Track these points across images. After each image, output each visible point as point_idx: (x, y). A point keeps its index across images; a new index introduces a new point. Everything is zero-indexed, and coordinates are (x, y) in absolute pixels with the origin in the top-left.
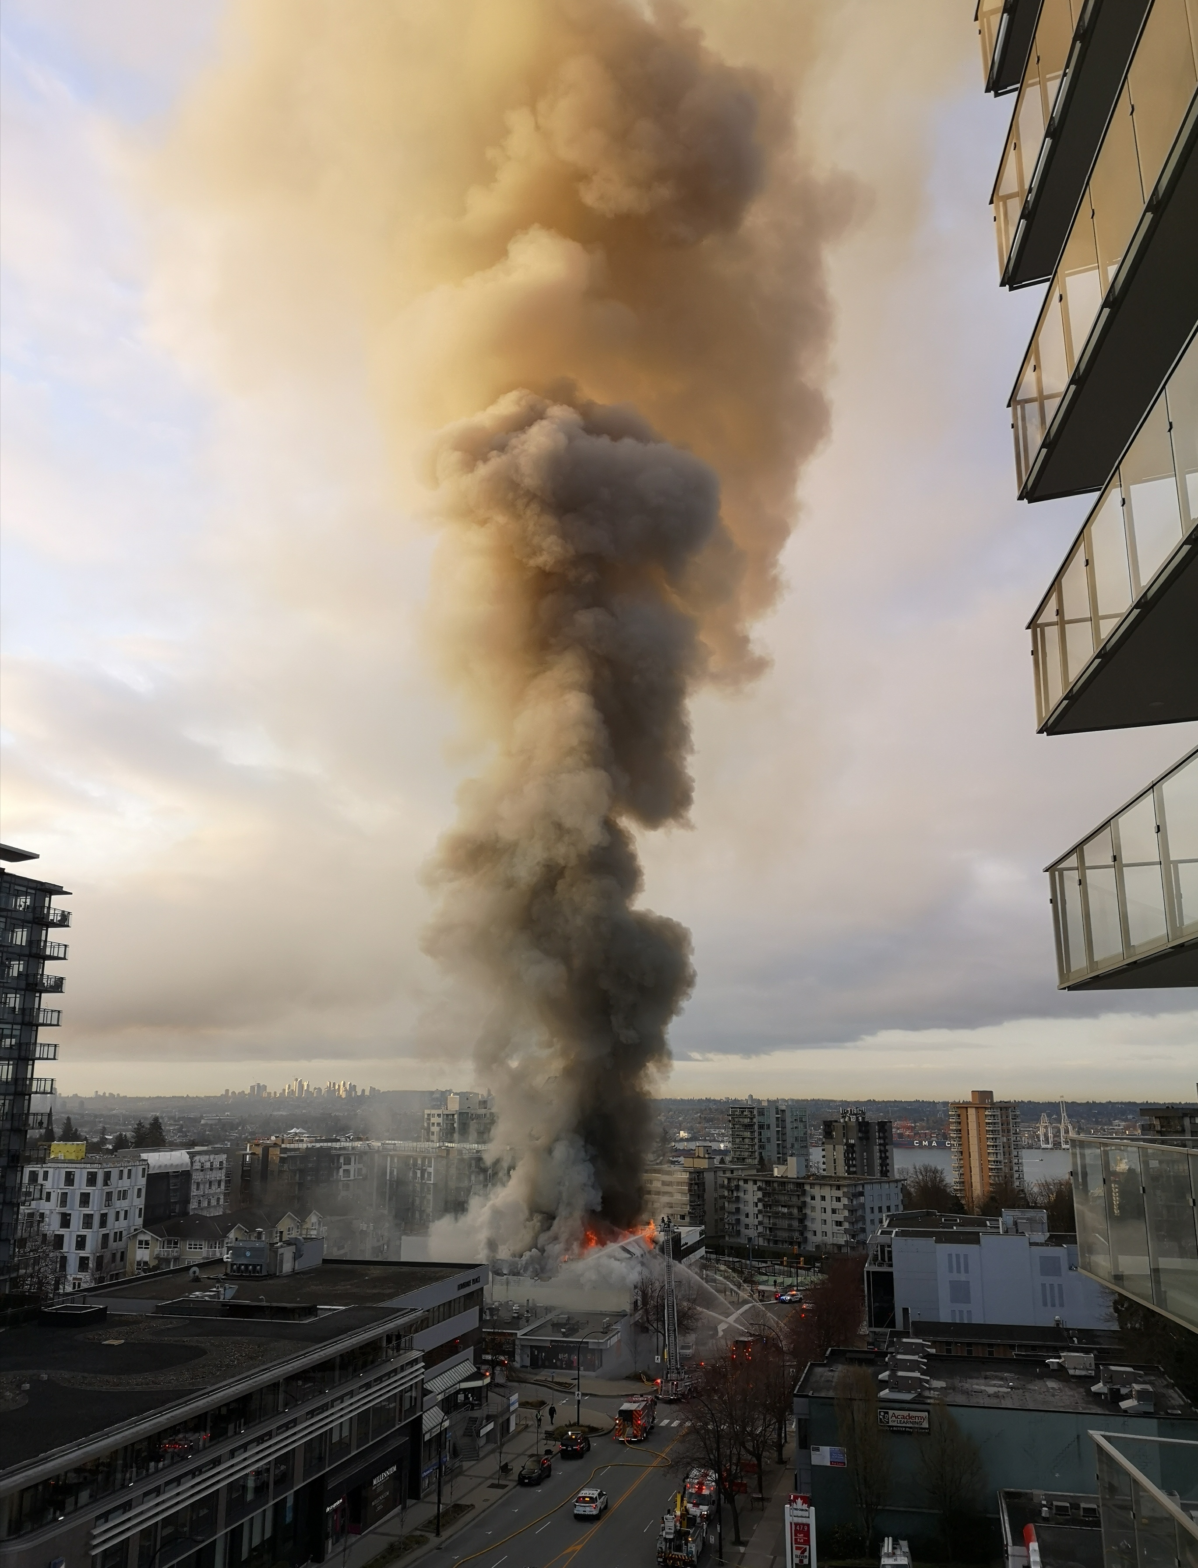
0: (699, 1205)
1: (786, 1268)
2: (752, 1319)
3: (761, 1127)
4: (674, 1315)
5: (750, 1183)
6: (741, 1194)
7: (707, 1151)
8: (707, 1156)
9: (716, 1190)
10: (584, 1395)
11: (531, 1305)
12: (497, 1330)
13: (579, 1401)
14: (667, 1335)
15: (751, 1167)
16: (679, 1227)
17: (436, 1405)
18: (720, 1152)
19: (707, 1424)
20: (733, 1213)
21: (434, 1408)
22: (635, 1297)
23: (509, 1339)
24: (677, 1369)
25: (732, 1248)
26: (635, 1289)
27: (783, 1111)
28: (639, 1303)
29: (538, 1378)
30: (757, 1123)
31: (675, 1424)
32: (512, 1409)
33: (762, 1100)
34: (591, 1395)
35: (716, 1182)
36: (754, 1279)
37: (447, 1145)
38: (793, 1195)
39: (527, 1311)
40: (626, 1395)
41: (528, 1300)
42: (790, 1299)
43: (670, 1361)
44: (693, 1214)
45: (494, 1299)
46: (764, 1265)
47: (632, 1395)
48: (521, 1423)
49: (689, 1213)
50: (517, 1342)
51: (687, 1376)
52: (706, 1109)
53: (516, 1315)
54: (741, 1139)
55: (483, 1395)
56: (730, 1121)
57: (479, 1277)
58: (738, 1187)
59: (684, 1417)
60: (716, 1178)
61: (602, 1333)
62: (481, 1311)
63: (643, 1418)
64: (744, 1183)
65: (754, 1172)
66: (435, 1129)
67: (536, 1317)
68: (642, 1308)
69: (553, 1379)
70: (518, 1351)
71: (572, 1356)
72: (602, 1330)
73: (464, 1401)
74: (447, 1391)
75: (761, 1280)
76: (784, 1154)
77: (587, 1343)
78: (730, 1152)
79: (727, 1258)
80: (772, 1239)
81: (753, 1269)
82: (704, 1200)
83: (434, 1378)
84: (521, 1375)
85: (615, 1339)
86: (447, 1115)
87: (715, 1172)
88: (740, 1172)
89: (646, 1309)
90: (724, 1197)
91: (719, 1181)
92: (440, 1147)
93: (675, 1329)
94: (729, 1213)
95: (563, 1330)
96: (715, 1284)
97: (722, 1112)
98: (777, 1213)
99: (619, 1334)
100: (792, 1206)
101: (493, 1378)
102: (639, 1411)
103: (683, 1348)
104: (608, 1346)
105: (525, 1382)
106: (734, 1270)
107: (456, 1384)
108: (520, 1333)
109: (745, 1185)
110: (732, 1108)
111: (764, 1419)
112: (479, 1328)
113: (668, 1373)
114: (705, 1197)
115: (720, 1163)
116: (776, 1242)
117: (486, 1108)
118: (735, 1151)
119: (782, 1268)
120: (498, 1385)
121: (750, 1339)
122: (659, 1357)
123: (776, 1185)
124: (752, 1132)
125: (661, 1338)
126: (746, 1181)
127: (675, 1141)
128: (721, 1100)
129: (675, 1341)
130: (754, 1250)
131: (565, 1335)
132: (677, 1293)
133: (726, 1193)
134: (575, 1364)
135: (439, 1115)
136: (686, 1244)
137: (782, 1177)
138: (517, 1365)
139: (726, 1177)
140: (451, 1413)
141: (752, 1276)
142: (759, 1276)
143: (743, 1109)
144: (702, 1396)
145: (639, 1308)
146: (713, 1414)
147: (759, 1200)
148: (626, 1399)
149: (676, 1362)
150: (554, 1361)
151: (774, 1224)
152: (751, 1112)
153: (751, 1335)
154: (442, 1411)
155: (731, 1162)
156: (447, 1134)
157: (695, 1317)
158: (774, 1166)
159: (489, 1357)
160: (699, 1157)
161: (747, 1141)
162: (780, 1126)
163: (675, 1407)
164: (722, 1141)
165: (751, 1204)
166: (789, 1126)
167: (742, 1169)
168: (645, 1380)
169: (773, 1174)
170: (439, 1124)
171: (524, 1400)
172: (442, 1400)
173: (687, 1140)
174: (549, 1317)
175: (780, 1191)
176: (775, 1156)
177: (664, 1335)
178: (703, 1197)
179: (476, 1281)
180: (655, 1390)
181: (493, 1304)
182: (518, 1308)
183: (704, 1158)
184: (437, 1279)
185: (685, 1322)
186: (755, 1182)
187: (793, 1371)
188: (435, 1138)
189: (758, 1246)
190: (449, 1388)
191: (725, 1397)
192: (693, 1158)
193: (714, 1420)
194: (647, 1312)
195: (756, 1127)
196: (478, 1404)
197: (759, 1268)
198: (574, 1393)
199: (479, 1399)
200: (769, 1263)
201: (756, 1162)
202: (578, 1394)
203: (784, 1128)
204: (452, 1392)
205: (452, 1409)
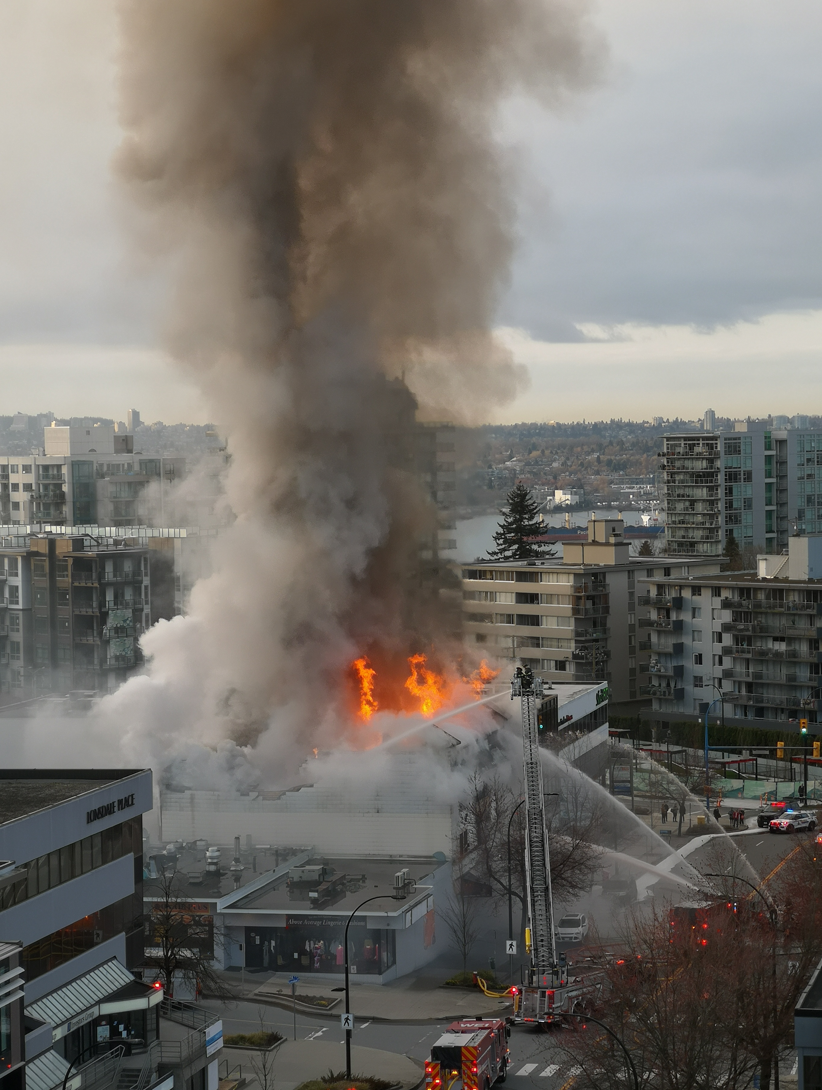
0: (596, 640)
1: (781, 764)
2: (710, 865)
3: (732, 476)
4: (544, 860)
5: (706, 594)
6: (686, 617)
7: (614, 530)
8: (612, 540)
9: (631, 607)
10: (359, 1020)
11: (243, 846)
12: (174, 899)
13: (349, 1033)
14: (529, 899)
15: (709, 560)
16: (553, 686)
17: (52, 1048)
18: (640, 532)
19: (614, 1070)
20: (667, 655)
21: (48, 1054)
22: (462, 826)
23: (201, 916)
24: (552, 966)
25: (665, 725)
26: (460, 811)
27: (782, 443)
28: (471, 838)
29: (263, 989)
30: (723, 470)
31: (550, 1071)
32: (211, 1050)
33: (735, 421)
34: (375, 1020)
35: (631, 594)
36: (713, 786)
37: (48, 528)
38: (800, 615)
39: (237, 860)
40: (447, 1019)
41: (237, 838)
42: (790, 826)
43: (536, 950)
44: (582, 658)
45: (165, 838)
46: (735, 757)
47: (460, 1018)
48: (230, 1077)
49: (575, 656)
50: (217, 922)
51: (572, 979)
52: (611, 443)
53: (212, 868)
54: (687, 504)
55: (149, 1027)
56: (663, 467)
57: (132, 795)
58: (679, 603)
59: (565, 1058)
60: (631, 585)
61: (393, 897)
62: (139, 864)
63: (481, 1063)
64: (693, 594)
65: (714, 571)
66: (21, 497)
67: (255, 871)
68: (476, 848)
69: (294, 992)
70: (219, 939)
71: (332, 945)
72: (394, 893)
73: (111, 1037)
74: (74, 1021)
75: (728, 787)
76: (783, 532)
77: (364, 918)
78: (663, 531)
79: (655, 746)
80: (750, 706)
81: (709, 765)
82: (605, 631)
83: (46, 996)
84: (227, 986)
85: (421, 911)
86: (46, 468)
87: (630, 573)
88: (684, 573)
89: (486, 848)
90: (650, 623)
91: (639, 592)
92: (32, 534)
93: (547, 888)
94: (659, 654)
95: (314, 895)
96: (630, 798)
97: (647, 449)
98: (763, 653)
99: (431, 899)
100: (798, 639)
101: (168, 994)
102: (475, 1048)
103: (564, 923)
104: (408, 924)
105: (235, 998)
106: (671, 768)
107: (92, 1006)
108: (221, 904)
109: (696, 598)
110: (668, 439)
111: (734, 1059)
112: (137, 898)
113: (533, 973)
114: (609, 623)
115: (641, 554)
116: (760, 712)
117: (130, 451)
118: (673, 530)
119: (773, 763)
120: (179, 1007)
121: (704, 904)
122: (514, 943)
123: (761, 596)
124: (711, 489)
125: (517, 904)
126: (696, 590)
127: (545, 511)
128: (644, 422)
129: (547, 910)
130: (711, 729)
131: (316, 904)
132: (550, 815)
133: (654, 616)
134: (340, 960)
135: (27, 469)
136: (569, 718)
137: (776, 579)
138: (218, 966)
139: (654, 583)
140: (84, 1062)
141: (709, 779)
142: (723, 779)
143: (692, 441)
144: (604, 1016)
145: (471, 848)
146: (626, 1051)
147: (727, 628)
148: (449, 1026)
149: (551, 953)
150: (296, 956)
151: (758, 676)
152: (711, 447)
153: (707, 897)
154: (66, 1057)
155: (665, 551)
156: (47, 506)
157: (589, 863)
158: (759, 557)
159: (158, 953)
160: (595, 543)
161: (700, 507)
162: (774, 474)
163: (546, 1040)
164: (646, 510)
165: (707, 636)
166: (793, 471)
167: (689, 566)
168: (485, 989)
169: (756, 574)
170: (28, 487)
171: (235, 1033)
172: (65, 1038)
173: (569, 509)
174: (283, 869)
175: (770, 607)
176: (760, 537)
177: (524, 901)
178: (604, 624)
179: (126, 803)
180: (507, 1008)
181: (164, 848)
182: (217, 854)
183: (607, 544)
184: (40, 802)
185: (568, 874)
186: (717, 591)
187: (794, 966)
188: (21, 514)
189: (723, 719)
190: (78, 1014)
191: (653, 1019)
192: (582, 545)
193: (628, 1061)
194: (487, 856)
195: (721, 478)
196: (139, 1044)
197: (724, 764)
198: (338, 1017)
199: (142, 1034)
200: (746, 755)
201: (720, 549)
202: (347, 1019)
203: (782, 477)
204: (85, 1022)
205: (87, 1054)
